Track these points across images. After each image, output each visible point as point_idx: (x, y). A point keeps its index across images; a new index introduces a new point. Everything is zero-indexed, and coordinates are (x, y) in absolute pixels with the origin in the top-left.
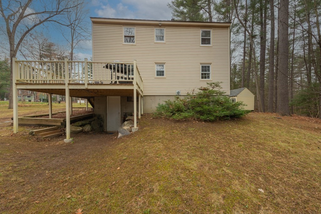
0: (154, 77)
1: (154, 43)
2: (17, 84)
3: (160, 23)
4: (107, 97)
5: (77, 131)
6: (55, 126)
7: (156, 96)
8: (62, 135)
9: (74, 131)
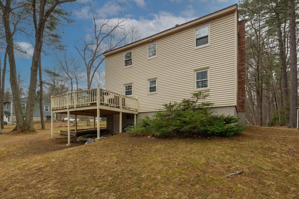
0: (146, 94)
1: (147, 61)
2: (52, 110)
3: (150, 39)
4: (114, 115)
5: (84, 140)
6: (73, 136)
7: (148, 113)
8: (74, 142)
9: (81, 140)
